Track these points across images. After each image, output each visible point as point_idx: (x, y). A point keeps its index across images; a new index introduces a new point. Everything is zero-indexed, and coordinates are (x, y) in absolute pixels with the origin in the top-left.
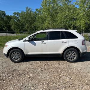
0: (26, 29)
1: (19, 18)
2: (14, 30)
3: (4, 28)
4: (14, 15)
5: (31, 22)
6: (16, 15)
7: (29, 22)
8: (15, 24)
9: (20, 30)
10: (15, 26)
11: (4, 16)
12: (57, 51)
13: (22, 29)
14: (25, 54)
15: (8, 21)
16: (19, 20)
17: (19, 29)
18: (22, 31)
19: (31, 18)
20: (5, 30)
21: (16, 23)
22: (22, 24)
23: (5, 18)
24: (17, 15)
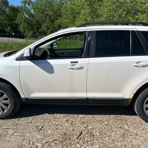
0: (44, 31)
1: (32, 11)
2: (24, 32)
3: (7, 28)
4: (23, 4)
5: (53, 18)
6: (27, 6)
7: (50, 17)
8: (25, 21)
9: (34, 33)
10: (26, 25)
11: (7, 6)
12: (118, 91)
13: (37, 31)
14: (23, 96)
15: (13, 15)
16: (31, 15)
17: (32, 30)
18: (37, 34)
19: (52, 10)
20: (8, 31)
21: (28, 19)
22: (37, 21)
23: (7, 10)
24: (29, 5)
